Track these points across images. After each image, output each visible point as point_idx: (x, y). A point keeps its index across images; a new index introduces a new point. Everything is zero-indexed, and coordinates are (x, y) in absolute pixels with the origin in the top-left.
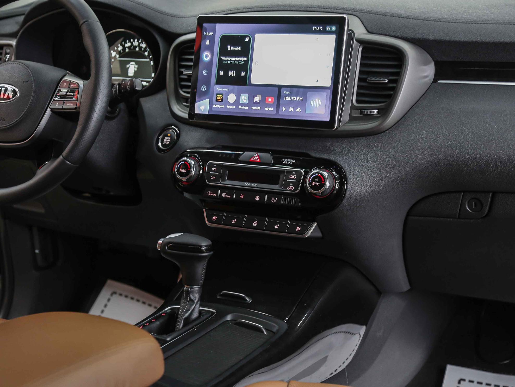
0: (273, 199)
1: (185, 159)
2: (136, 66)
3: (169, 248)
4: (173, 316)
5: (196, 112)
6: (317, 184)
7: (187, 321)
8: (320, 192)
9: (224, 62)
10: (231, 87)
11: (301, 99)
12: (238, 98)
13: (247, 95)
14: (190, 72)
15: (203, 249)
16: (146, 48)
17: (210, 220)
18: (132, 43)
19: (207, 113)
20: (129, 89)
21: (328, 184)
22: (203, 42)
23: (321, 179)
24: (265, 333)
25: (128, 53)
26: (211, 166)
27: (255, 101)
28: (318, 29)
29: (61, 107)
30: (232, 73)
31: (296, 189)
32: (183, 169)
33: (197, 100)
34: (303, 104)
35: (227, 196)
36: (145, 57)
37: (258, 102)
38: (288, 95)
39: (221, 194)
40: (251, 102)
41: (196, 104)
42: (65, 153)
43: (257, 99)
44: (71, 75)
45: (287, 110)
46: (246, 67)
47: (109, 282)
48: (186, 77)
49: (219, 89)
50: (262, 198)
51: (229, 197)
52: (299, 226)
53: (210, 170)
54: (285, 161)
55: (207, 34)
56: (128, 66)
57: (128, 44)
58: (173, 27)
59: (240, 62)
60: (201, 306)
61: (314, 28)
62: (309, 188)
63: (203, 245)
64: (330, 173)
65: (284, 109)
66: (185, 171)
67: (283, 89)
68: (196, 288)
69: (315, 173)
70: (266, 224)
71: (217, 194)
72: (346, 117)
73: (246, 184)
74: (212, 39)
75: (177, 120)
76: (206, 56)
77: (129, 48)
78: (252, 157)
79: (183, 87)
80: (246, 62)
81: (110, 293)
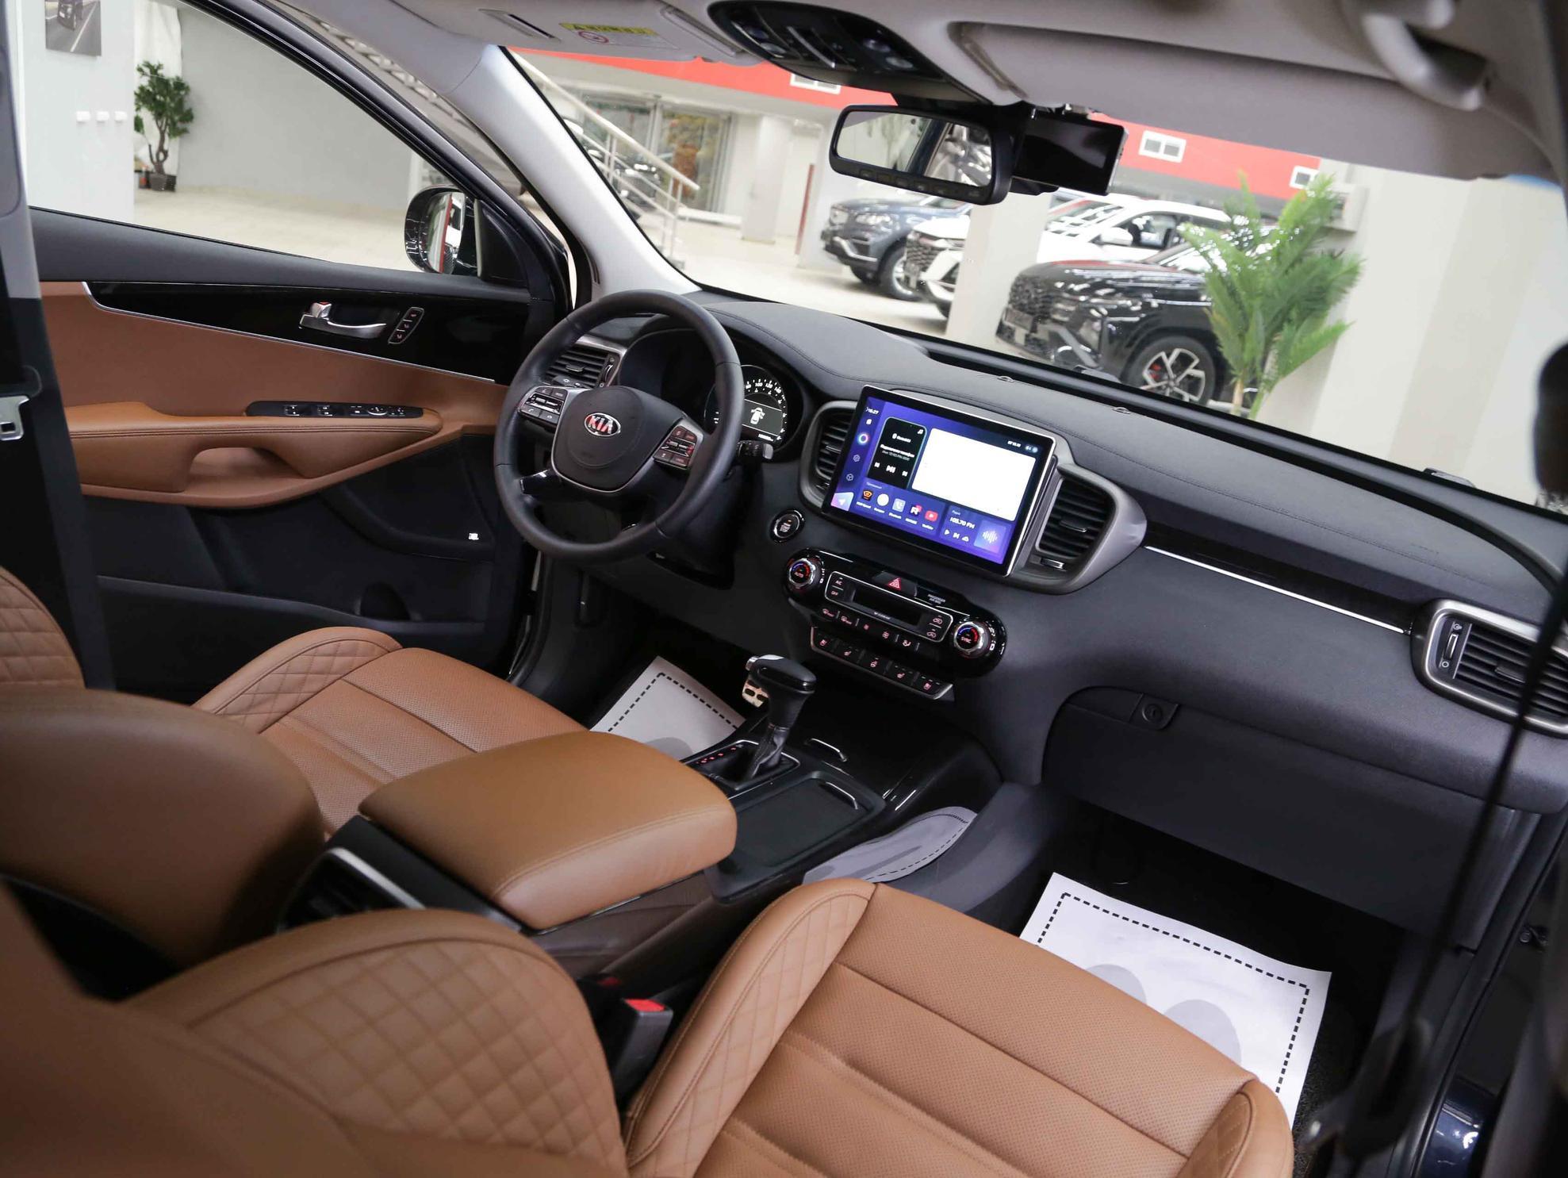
0: (905, 642)
1: (805, 560)
2: (763, 414)
3: (761, 672)
4: (747, 755)
5: (833, 504)
6: (968, 641)
7: (764, 769)
8: (969, 651)
9: (884, 452)
10: (886, 486)
11: (972, 526)
12: (891, 502)
13: (904, 502)
14: (837, 450)
15: (805, 685)
16: (781, 394)
17: (817, 643)
18: (764, 384)
19: (847, 509)
20: (755, 455)
21: (981, 644)
22: (863, 419)
23: (973, 634)
24: (856, 808)
25: (757, 394)
26: (836, 577)
27: (912, 512)
28: (1015, 444)
29: (667, 460)
30: (891, 469)
31: (936, 639)
32: (799, 572)
33: (837, 489)
34: (973, 534)
35: (847, 622)
36: (777, 406)
37: (916, 513)
38: (956, 517)
39: (840, 617)
40: (907, 512)
41: (836, 494)
42: (660, 519)
43: (915, 510)
44: (688, 421)
45: (951, 535)
46: (911, 466)
47: (659, 658)
48: (827, 453)
49: (869, 483)
50: (891, 637)
51: (850, 623)
52: (930, 683)
53: (833, 582)
54: (933, 598)
55: (871, 411)
56: (752, 411)
57: (760, 384)
58: (827, 385)
59: (904, 458)
60: (784, 751)
61: (1010, 443)
62: (955, 641)
63: (805, 680)
64: (986, 629)
65: (947, 532)
66: (802, 576)
67: (951, 507)
68: (783, 730)
69: (968, 626)
70: (887, 668)
71: (835, 615)
72: (1022, 563)
73: (876, 613)
74: (876, 418)
75: (805, 505)
76: (862, 439)
77: (759, 388)
78: (892, 581)
79: (821, 464)
80: (912, 460)
81: (656, 675)
